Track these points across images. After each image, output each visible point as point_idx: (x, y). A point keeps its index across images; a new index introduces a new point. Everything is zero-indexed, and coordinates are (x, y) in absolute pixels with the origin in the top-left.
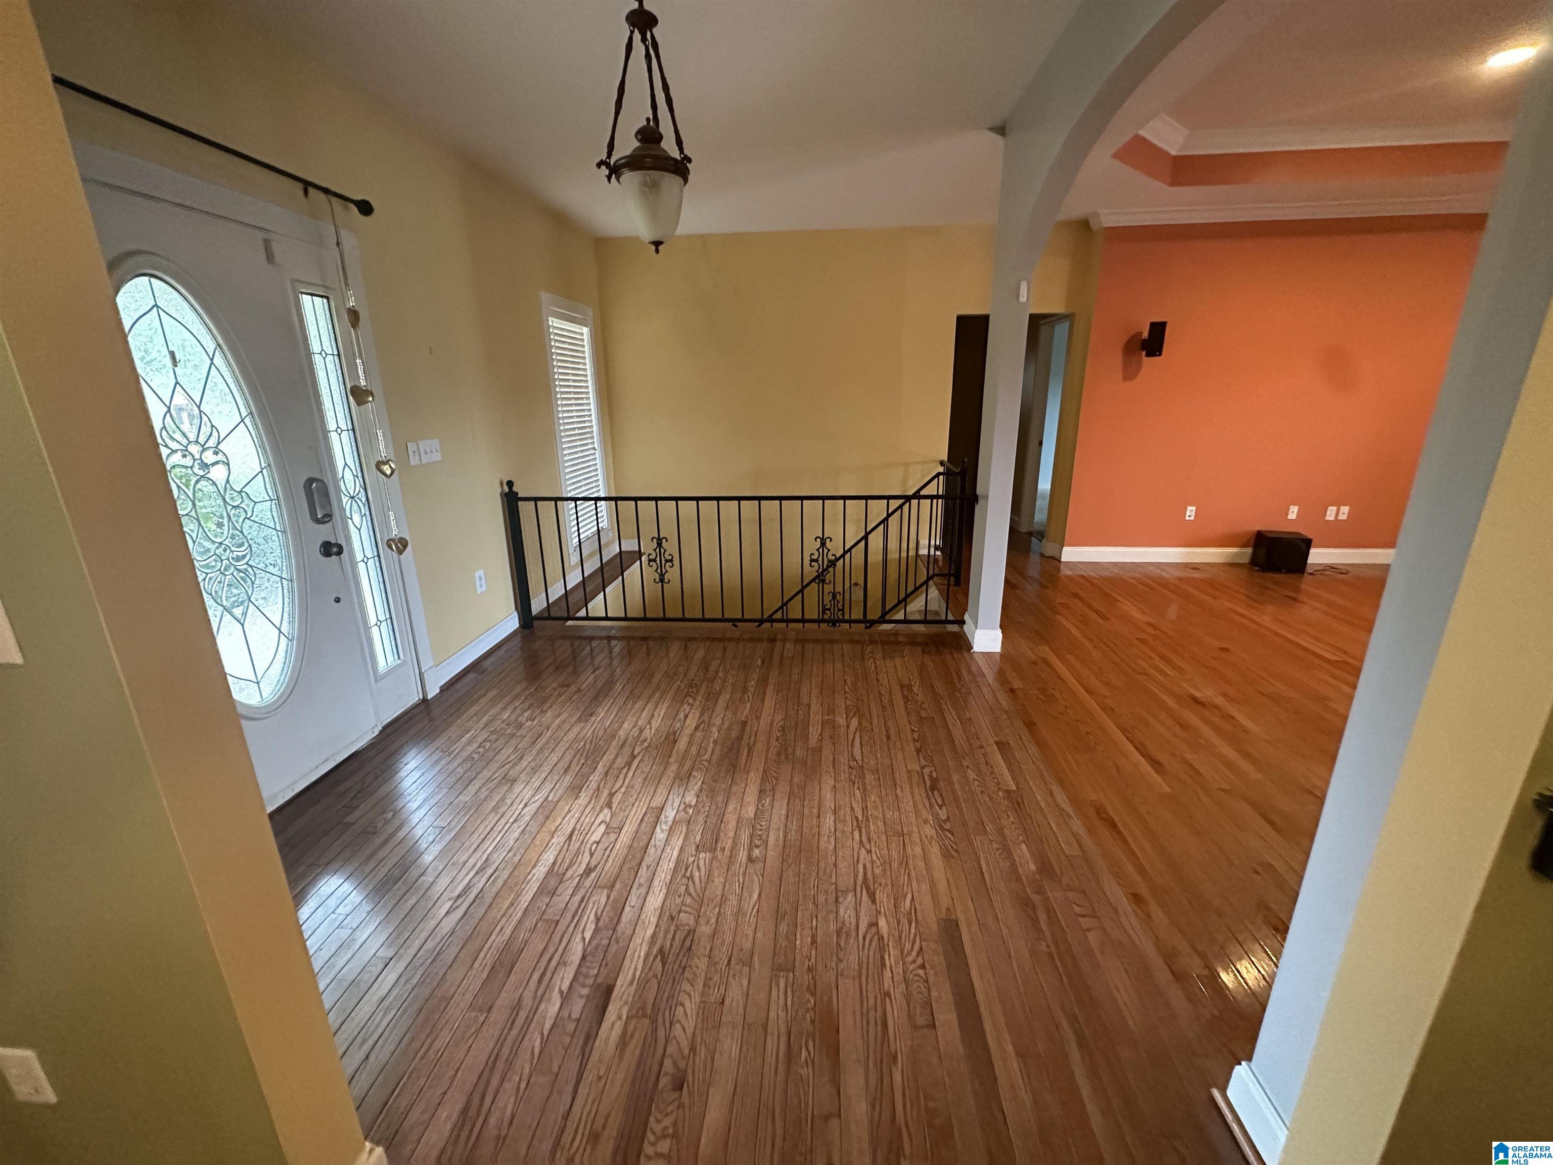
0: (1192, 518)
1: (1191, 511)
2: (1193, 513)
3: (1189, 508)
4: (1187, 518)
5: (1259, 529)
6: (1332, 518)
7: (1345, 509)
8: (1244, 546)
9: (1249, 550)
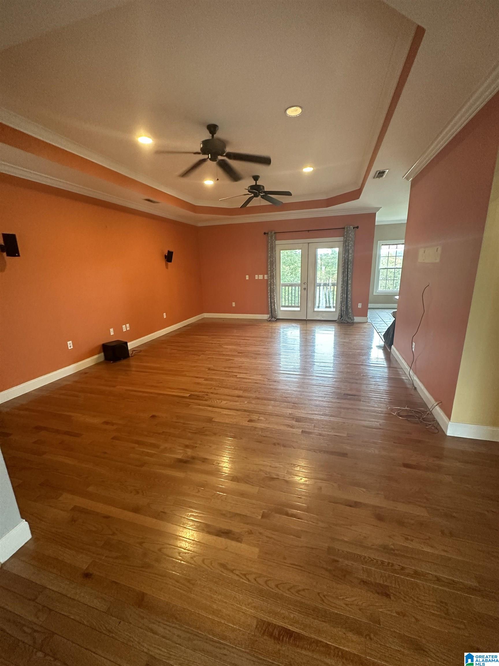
0: (72, 347)
1: (70, 343)
2: (71, 345)
3: (68, 343)
4: (69, 348)
5: (103, 343)
6: (125, 330)
7: (128, 325)
8: (99, 353)
9: (102, 354)
